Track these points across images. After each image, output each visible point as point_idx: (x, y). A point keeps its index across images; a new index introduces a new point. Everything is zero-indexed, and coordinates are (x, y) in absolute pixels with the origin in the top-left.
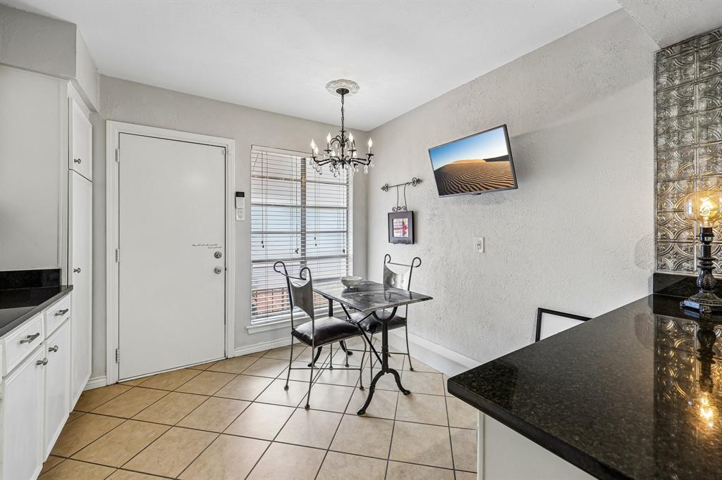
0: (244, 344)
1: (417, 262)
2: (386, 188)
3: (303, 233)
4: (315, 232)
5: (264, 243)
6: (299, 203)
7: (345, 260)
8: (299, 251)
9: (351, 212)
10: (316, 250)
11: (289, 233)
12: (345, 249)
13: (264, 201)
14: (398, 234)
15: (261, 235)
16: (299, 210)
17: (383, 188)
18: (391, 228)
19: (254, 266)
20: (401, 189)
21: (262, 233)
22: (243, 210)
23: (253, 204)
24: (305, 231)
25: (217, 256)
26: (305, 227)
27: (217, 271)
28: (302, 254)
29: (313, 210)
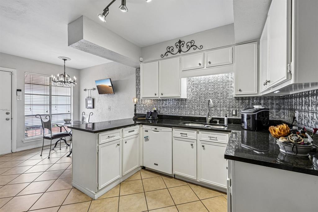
0: (21, 147)
1: (91, 114)
2: (85, 90)
3: (50, 105)
4: (56, 105)
5: (31, 109)
6: (49, 94)
7: (70, 114)
8: (48, 112)
9: (72, 97)
10: (56, 111)
11: (43, 105)
12: (70, 111)
13: (31, 93)
14: (89, 106)
15: (30, 106)
16: (49, 97)
17: (84, 90)
18: (87, 104)
19: (26, 117)
20: (90, 91)
21: (30, 105)
22: (21, 97)
23: (26, 94)
24: (51, 104)
25: (7, 113)
26: (51, 103)
27: (7, 119)
28: (50, 113)
29: (55, 97)
